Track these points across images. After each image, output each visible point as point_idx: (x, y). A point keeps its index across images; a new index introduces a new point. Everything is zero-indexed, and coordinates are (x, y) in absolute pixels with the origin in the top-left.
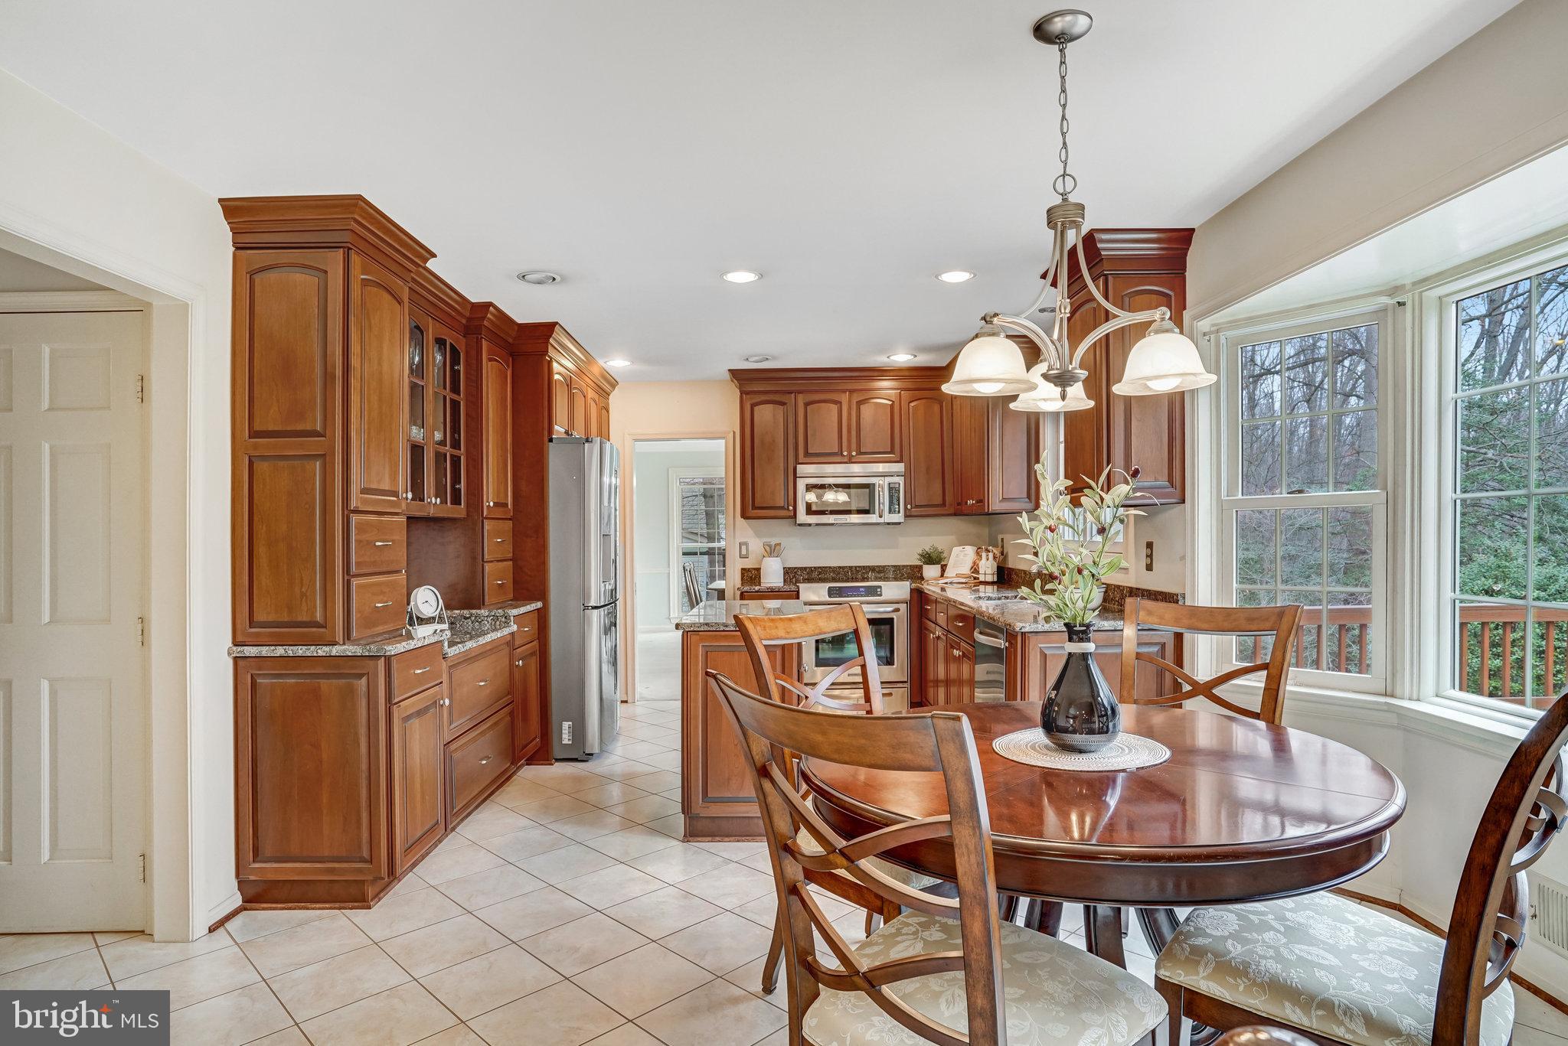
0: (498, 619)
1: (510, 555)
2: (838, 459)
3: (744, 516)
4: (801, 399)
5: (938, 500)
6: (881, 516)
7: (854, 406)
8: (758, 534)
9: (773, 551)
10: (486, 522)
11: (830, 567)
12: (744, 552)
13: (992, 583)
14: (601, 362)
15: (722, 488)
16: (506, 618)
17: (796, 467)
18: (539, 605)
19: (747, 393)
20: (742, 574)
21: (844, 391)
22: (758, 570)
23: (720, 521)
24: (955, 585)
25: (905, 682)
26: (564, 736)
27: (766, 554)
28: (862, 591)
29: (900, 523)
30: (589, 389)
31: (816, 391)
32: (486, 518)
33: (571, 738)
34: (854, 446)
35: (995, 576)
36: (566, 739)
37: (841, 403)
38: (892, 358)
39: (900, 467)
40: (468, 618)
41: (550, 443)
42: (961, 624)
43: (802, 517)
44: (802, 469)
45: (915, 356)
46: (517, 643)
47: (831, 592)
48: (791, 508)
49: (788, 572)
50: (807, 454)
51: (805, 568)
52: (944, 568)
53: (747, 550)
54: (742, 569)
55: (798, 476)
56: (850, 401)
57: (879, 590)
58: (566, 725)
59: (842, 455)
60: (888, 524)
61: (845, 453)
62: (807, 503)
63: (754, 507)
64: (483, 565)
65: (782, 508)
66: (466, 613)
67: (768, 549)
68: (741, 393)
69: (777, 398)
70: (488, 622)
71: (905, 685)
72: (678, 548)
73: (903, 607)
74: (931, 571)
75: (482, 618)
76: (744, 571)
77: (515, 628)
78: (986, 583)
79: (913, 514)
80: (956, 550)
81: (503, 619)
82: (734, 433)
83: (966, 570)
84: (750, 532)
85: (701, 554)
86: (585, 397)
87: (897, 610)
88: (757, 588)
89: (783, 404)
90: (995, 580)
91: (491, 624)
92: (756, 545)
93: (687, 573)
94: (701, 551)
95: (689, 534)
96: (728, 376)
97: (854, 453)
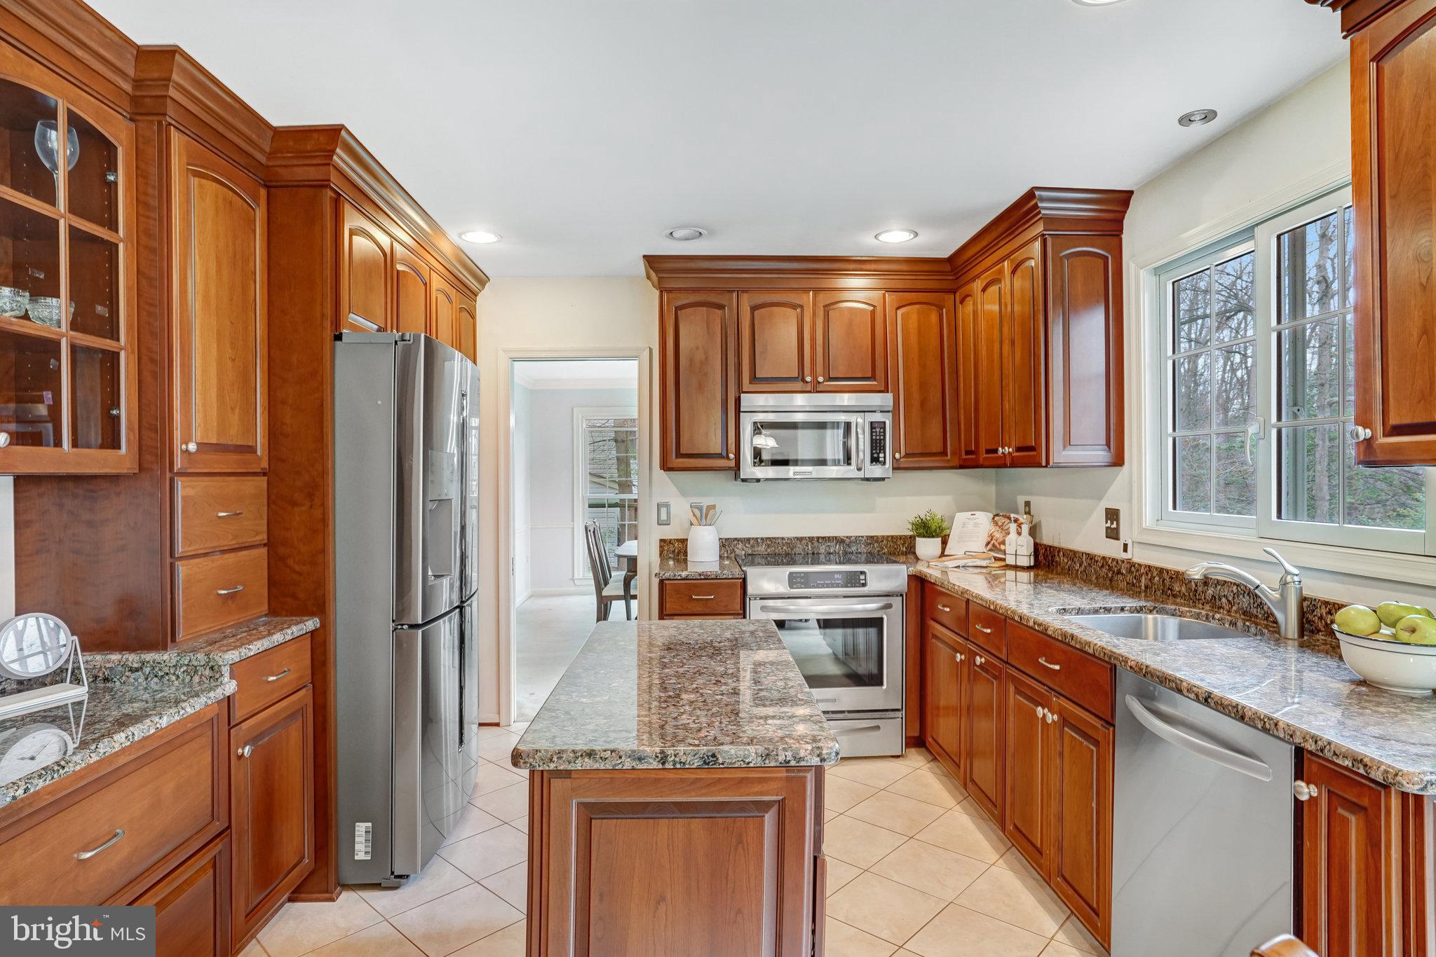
0: (196, 672)
1: (263, 537)
2: (798, 385)
3: (665, 467)
4: (746, 302)
5: (937, 447)
6: (859, 469)
7: (821, 313)
8: (684, 493)
9: (704, 515)
10: (179, 483)
11: (783, 539)
12: (664, 517)
13: (1029, 568)
14: (453, 235)
15: (635, 432)
16: (212, 668)
17: (739, 397)
18: (311, 624)
19: (669, 291)
20: (661, 547)
21: (806, 290)
22: (684, 541)
23: (632, 466)
24: (971, 569)
25: (898, 710)
26: (357, 847)
27: (694, 521)
28: (838, 579)
29: (883, 479)
30: (434, 275)
31: (769, 290)
32: (181, 474)
33: (370, 850)
34: (819, 369)
35: (1032, 558)
36: (362, 851)
37: (802, 307)
38: (882, 238)
39: (886, 400)
40: (137, 670)
41: (338, 343)
42: (989, 631)
43: (749, 469)
44: (748, 401)
45: (916, 234)
46: (238, 714)
47: (793, 580)
48: (732, 456)
49: (726, 545)
50: (754, 379)
51: (748, 540)
52: (944, 543)
53: (668, 513)
54: (662, 541)
55: (741, 410)
56: (814, 304)
57: (862, 577)
58: (361, 828)
59: (803, 380)
60: (868, 479)
61: (808, 379)
62: (755, 448)
63: (679, 455)
64: (172, 566)
65: (719, 456)
66: (132, 658)
67: (697, 512)
68: (661, 292)
69: (713, 298)
70: (178, 677)
71: (899, 714)
72: (583, 497)
73: (897, 603)
74: (927, 547)
75: (166, 670)
76: (663, 542)
77: (230, 687)
78: (1016, 568)
79: (902, 466)
80: (960, 517)
81: (207, 672)
82: (651, 350)
83: (978, 545)
84: (674, 489)
85: (610, 506)
86: (425, 284)
87: (888, 606)
88: (684, 574)
89: (721, 307)
90: (1032, 564)
91: (183, 680)
92: (681, 508)
93: (591, 534)
94: (610, 502)
95: (596, 477)
96: (641, 267)
97: (821, 379)
